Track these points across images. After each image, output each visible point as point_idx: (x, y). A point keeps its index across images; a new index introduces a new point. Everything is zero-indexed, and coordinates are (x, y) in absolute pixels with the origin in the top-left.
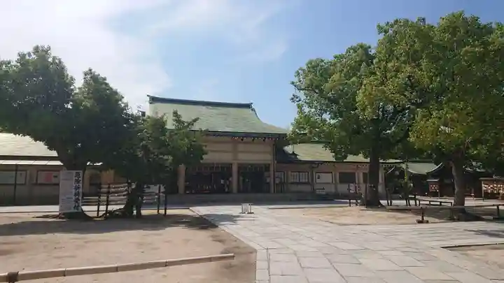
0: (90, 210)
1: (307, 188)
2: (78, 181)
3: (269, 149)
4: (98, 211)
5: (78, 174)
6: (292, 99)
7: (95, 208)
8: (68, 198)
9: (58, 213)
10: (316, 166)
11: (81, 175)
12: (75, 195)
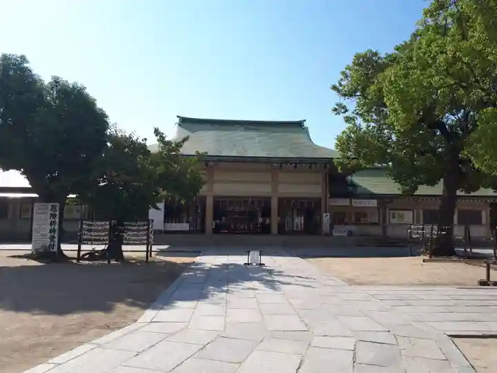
0: (69, 249)
1: (377, 231)
2: (53, 216)
3: (320, 178)
4: (79, 250)
5: (53, 208)
6: (336, 110)
7: (75, 247)
8: (42, 235)
9: (30, 252)
10: (389, 200)
11: (58, 208)
12: (51, 231)
